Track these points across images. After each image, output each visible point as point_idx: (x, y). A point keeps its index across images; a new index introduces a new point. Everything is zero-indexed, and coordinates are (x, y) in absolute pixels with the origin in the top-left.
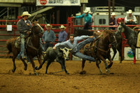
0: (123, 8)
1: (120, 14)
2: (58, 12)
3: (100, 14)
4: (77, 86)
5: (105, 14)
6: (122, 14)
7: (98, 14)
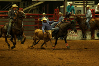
0: (94, 2)
1: (91, 6)
2: (48, 5)
3: (78, 6)
4: (61, 57)
5: (81, 6)
6: (93, 6)
7: (76, 6)
